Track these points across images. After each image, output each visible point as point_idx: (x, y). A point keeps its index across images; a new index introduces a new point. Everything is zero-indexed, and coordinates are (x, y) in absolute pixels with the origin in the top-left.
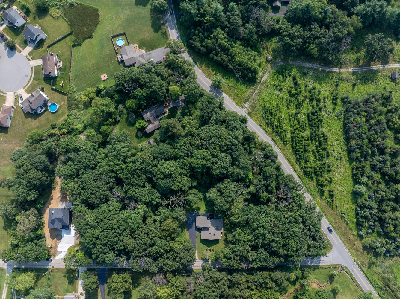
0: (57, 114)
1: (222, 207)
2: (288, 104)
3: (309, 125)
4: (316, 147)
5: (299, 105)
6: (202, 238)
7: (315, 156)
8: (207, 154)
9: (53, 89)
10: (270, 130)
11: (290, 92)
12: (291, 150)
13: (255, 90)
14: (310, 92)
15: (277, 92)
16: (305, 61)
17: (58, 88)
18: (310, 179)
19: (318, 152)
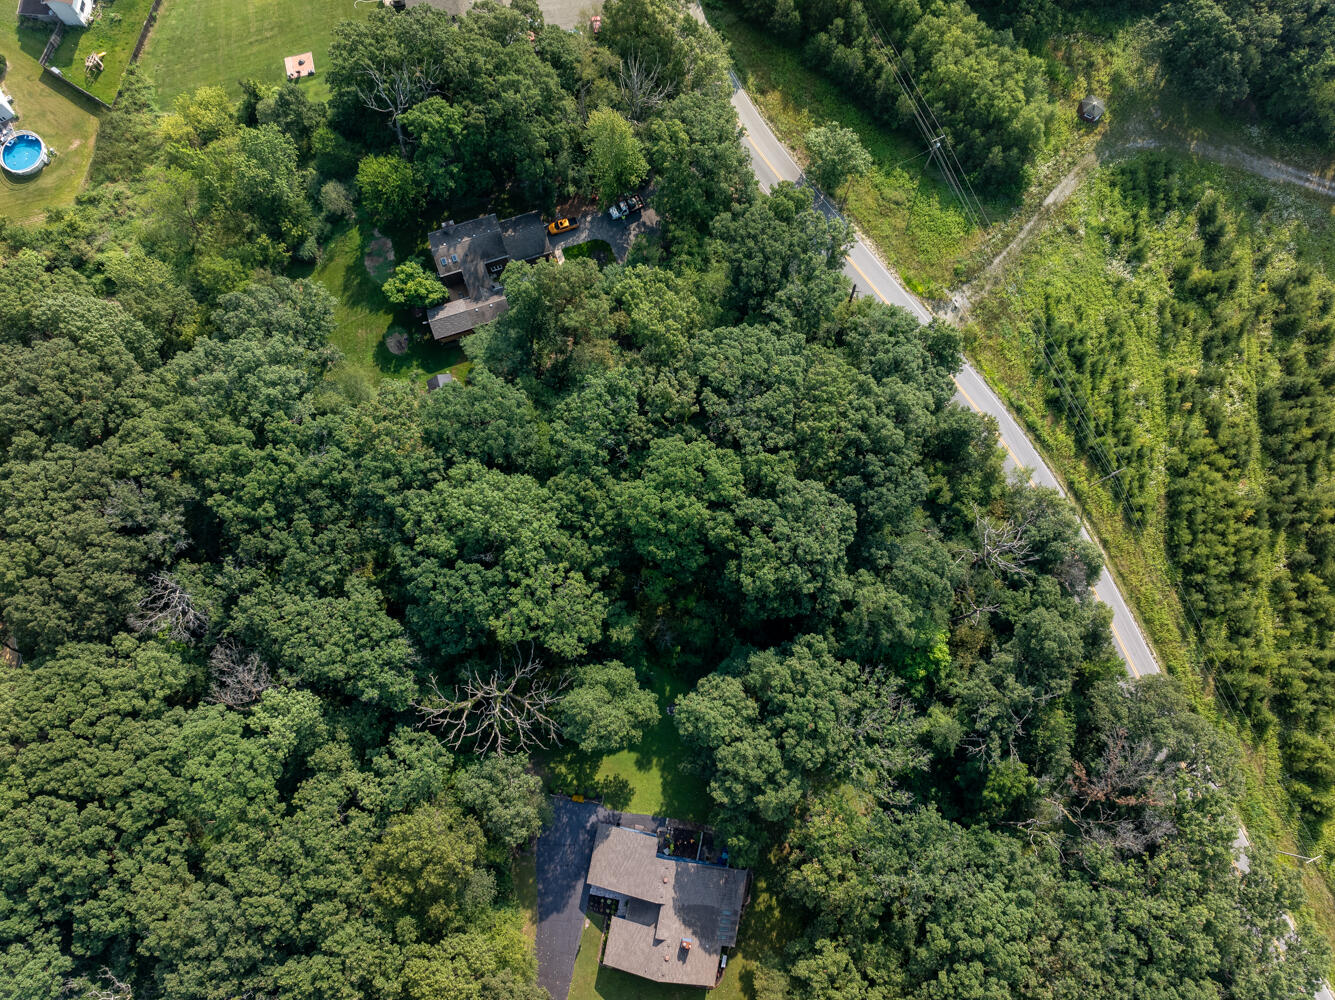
0: (32, 186)
1: (755, 789)
2: (1164, 329)
3: (1265, 447)
4: (1295, 567)
5: (1218, 345)
6: (609, 962)
7: (1286, 616)
8: (725, 469)
9: (50, 79)
10: (1063, 438)
11: (1179, 276)
12: (1161, 563)
13: (1007, 238)
14: (1279, 291)
15: (1117, 268)
16: (1269, 152)
17: (76, 76)
18: (1247, 735)
19: (1303, 594)
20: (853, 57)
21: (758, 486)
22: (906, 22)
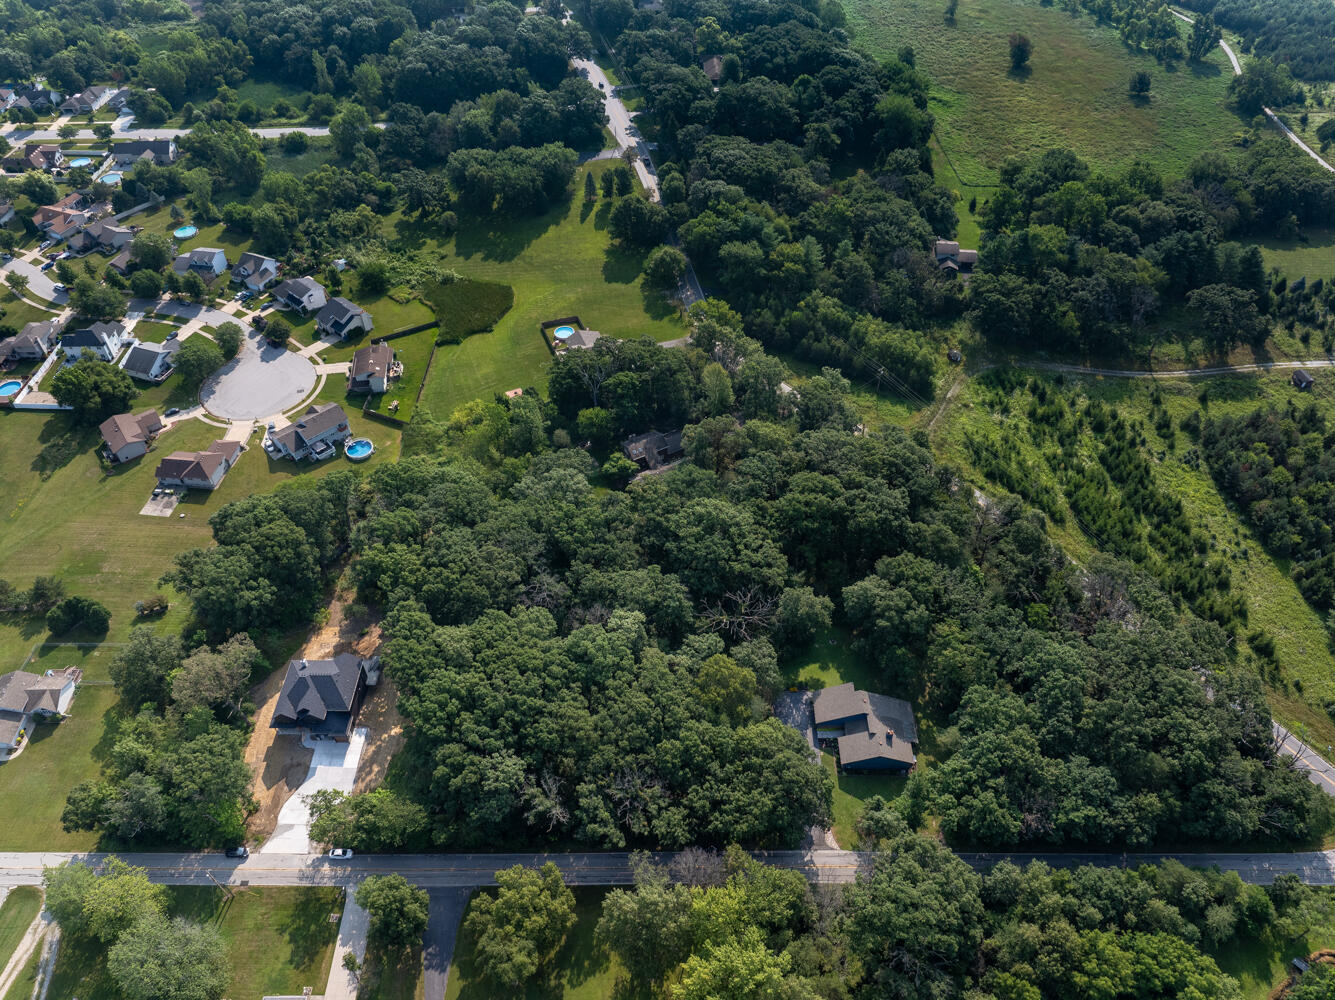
0: (366, 464)
2: (1035, 437)
3: (1113, 479)
4: (1157, 527)
5: (1067, 439)
7: (1163, 550)
8: (834, 482)
9: (368, 416)
11: (1032, 415)
12: (1082, 538)
13: (933, 414)
14: (1087, 413)
15: (997, 417)
16: (1054, 361)
17: (383, 412)
19: (1164, 535)
20: (823, 346)
21: (850, 485)
22: (846, 327)
